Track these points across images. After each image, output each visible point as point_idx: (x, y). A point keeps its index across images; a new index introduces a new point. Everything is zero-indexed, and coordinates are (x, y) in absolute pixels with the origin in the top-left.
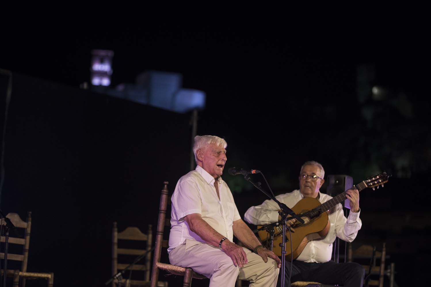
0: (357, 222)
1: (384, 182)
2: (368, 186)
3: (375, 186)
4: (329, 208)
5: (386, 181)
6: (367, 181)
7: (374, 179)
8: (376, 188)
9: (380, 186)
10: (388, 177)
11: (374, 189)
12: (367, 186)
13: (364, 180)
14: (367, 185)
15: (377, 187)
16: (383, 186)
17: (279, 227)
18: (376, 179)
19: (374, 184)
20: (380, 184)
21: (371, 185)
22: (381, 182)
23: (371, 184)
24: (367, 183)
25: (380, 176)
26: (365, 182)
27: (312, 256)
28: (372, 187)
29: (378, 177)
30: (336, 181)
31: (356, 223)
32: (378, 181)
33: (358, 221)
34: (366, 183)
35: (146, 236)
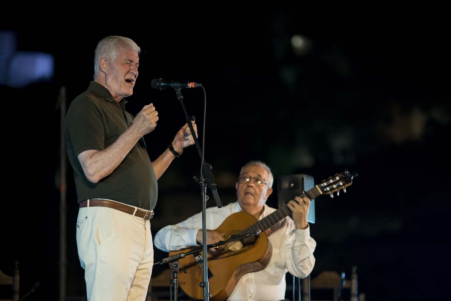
0: (305, 245)
1: (347, 186)
2: (323, 193)
3: (333, 191)
4: (269, 227)
5: (350, 184)
6: (322, 185)
7: (331, 181)
8: (335, 194)
9: (341, 191)
10: (352, 178)
11: (332, 196)
12: (321, 193)
13: (318, 185)
14: (322, 191)
15: (336, 192)
16: (345, 191)
17: (199, 257)
18: (335, 181)
19: (332, 189)
20: (340, 188)
21: (327, 191)
22: (342, 186)
23: (328, 189)
24: (322, 188)
25: (341, 177)
26: (319, 187)
27: (250, 295)
28: (329, 193)
29: (338, 178)
30: (290, 184)
31: (305, 247)
32: (337, 184)
33: (307, 244)
34: (320, 189)
35: (11, 278)
